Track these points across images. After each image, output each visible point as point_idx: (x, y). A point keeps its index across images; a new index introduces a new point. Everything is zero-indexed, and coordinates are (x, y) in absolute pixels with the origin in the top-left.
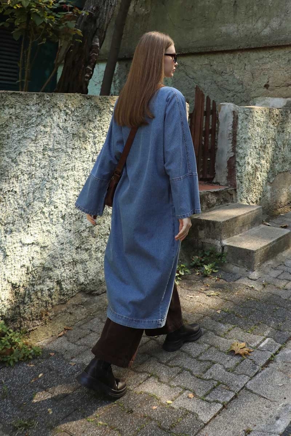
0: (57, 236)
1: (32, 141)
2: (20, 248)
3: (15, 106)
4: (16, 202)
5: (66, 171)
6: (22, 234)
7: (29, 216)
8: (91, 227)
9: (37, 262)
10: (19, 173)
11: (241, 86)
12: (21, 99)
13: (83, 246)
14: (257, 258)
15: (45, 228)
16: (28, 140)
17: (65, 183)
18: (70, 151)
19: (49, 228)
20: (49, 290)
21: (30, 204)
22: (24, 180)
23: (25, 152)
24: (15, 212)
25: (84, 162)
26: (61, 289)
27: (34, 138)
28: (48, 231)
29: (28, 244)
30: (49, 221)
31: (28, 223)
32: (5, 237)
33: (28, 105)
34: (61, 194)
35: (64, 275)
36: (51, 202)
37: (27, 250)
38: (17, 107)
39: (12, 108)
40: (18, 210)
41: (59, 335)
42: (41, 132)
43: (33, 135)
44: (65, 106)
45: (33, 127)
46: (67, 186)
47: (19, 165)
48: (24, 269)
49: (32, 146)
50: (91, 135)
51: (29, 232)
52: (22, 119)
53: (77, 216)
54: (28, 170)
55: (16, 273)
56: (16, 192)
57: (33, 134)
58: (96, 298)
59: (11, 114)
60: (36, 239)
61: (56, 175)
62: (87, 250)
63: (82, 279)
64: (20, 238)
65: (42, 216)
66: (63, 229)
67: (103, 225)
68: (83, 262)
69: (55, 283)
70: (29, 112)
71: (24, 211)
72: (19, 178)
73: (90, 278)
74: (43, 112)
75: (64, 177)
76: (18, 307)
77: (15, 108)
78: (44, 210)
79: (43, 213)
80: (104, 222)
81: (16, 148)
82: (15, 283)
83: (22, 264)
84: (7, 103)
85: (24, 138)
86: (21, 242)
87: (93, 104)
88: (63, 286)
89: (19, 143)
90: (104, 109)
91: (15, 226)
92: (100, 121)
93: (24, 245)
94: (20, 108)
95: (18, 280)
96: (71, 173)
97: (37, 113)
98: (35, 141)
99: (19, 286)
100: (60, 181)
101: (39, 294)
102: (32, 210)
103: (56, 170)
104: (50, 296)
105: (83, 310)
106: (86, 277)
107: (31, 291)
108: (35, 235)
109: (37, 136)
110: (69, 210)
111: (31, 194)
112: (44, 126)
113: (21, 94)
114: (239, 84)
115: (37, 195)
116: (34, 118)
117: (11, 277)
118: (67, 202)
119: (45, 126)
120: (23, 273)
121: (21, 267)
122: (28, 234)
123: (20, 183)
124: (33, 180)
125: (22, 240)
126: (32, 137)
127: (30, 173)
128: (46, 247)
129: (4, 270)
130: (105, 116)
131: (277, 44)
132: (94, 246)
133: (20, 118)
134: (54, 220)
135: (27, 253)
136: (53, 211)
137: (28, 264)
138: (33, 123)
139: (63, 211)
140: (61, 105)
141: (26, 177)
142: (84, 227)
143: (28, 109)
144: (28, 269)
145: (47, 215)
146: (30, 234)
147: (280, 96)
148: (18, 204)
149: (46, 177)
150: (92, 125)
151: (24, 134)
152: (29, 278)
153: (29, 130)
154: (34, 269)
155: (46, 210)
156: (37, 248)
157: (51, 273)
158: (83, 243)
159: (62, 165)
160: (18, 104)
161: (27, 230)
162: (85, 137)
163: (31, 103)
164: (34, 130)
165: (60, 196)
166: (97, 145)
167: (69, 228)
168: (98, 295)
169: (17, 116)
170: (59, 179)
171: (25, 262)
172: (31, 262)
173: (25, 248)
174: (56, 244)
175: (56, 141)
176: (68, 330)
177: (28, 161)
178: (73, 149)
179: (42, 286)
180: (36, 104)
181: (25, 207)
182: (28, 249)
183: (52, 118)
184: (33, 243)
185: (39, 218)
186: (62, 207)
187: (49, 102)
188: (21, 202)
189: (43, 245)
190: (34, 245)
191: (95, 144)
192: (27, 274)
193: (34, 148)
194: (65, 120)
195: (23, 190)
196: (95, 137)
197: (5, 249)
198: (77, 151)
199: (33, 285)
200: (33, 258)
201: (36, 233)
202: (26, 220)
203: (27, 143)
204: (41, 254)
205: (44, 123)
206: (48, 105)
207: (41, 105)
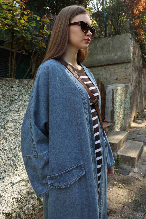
1: (16, 112)
2: (11, 187)
3: (2, 88)
4: (6, 156)
6: (12, 177)
7: (16, 164)
9: (24, 192)
10: (7, 135)
11: (106, 80)
12: (7, 83)
14: (136, 161)
16: (13, 112)
20: (33, 206)
21: (17, 155)
22: (12, 140)
23: (11, 121)
27: (17, 110)
29: (17, 182)
31: (16, 168)
33: (12, 87)
37: (17, 187)
40: (8, 162)
42: (23, 105)
48: (15, 200)
49: (16, 116)
51: (17, 174)
54: (14, 133)
55: (9, 205)
56: (5, 149)
57: (17, 107)
60: (22, 177)
64: (10, 180)
70: (13, 92)
71: (13, 161)
72: (8, 139)
74: (23, 92)
77: (2, 90)
82: (8, 212)
83: (13, 197)
85: (10, 110)
86: (11, 183)
89: (7, 114)
93: (14, 184)
94: (6, 89)
95: (10, 209)
97: (19, 93)
98: (18, 112)
99: (12, 213)
102: (18, 159)
104: (33, 209)
107: (20, 213)
108: (22, 175)
109: (19, 108)
112: (24, 101)
113: (7, 80)
114: (105, 79)
116: (17, 96)
117: (5, 209)
120: (14, 203)
121: (12, 199)
122: (16, 176)
123: (9, 142)
124: (18, 138)
125: (12, 181)
126: (16, 109)
127: (16, 134)
131: (121, 62)
133: (6, 96)
135: (16, 189)
138: (16, 100)
141: (13, 137)
143: (12, 90)
144: (17, 199)
147: (123, 83)
151: (10, 107)
152: (19, 205)
153: (13, 105)
154: (21, 198)
160: (4, 86)
161: (15, 173)
163: (14, 86)
164: (17, 105)
169: (4, 95)
171: (15, 195)
172: (19, 194)
173: (15, 186)
177: (14, 126)
180: (18, 86)
181: (13, 158)
182: (17, 185)
184: (20, 181)
187: (27, 85)
188: (10, 155)
189: (27, 180)
190: (21, 182)
192: (17, 202)
193: (18, 117)
195: (11, 147)
199: (22, 208)
200: (21, 190)
201: (22, 174)
202: (14, 167)
203: (12, 114)
204: (26, 185)
205: (24, 99)
206: (26, 87)
207: (21, 87)
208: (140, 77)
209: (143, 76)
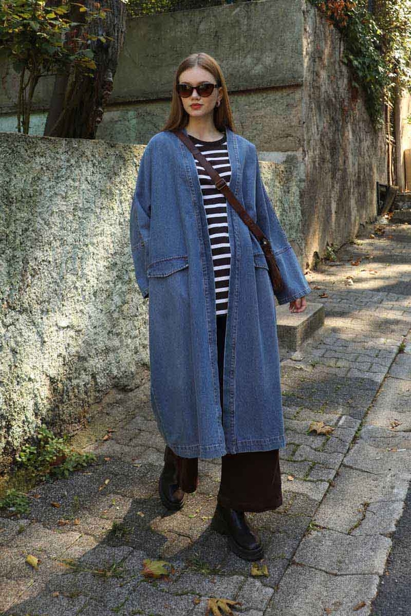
0: (90, 317)
2: (56, 333)
3: (45, 154)
4: (49, 275)
5: (95, 235)
6: (58, 315)
7: (63, 293)
8: (121, 306)
9: (73, 350)
10: (52, 238)
12: (51, 146)
13: (114, 330)
14: (299, 335)
15: (79, 307)
16: (59, 197)
17: (96, 252)
18: (98, 211)
19: (82, 308)
20: (85, 385)
21: (64, 278)
22: (57, 247)
23: (57, 212)
24: (49, 287)
25: (111, 225)
26: (96, 384)
27: (64, 194)
28: (81, 311)
29: (64, 328)
30: (81, 299)
31: (62, 301)
32: (42, 318)
33: (58, 153)
34: (92, 265)
35: (98, 366)
36: (83, 274)
37: (63, 335)
38: (48, 155)
39: (42, 156)
40: (52, 285)
41: (104, 439)
42: (72, 186)
43: (64, 191)
44: (93, 155)
45: (62, 181)
46: (97, 254)
47: (52, 228)
48: (61, 359)
49: (63, 205)
50: (117, 191)
51: (64, 312)
52: (52, 171)
53: (107, 293)
54: (60, 235)
55: (54, 364)
56: (49, 262)
57: (64, 189)
58: (130, 394)
59: (42, 165)
60: (70, 321)
61: (87, 241)
62: (118, 334)
63: (115, 373)
64: (55, 319)
65: (76, 293)
66: (95, 309)
67: (131, 304)
68: (115, 350)
69: (90, 377)
70: (58, 162)
71: (58, 286)
72: (52, 245)
73: (123, 369)
74: (73, 161)
75: (94, 244)
76: (57, 406)
77: (45, 157)
78: (77, 285)
79: (76, 288)
80: (132, 301)
81: (48, 207)
82: (53, 377)
83: (59, 352)
84: (38, 150)
85: (56, 194)
86: (57, 324)
87: (117, 152)
88: (98, 381)
89: (51, 200)
90: (129, 160)
91: (51, 305)
92: (124, 174)
93: (59, 328)
94: (51, 157)
95: (56, 372)
96: (100, 238)
97: (66, 164)
98: (64, 198)
99: (57, 380)
100: (91, 249)
101: (76, 390)
102: (66, 284)
103: (86, 235)
104: (86, 393)
105: (120, 409)
106: (119, 368)
107: (68, 386)
108: (71, 317)
109: (67, 192)
110: (100, 285)
111: (63, 265)
113: (51, 140)
115: (70, 266)
116: (64, 170)
117: (49, 368)
118: (98, 274)
119: (73, 180)
120: (60, 364)
121: (58, 356)
122: (63, 315)
123: (53, 250)
124: (65, 246)
125: (58, 322)
126: (62, 193)
127: (62, 239)
128: (80, 331)
129: (42, 360)
130: (130, 168)
132: (125, 331)
133: (51, 169)
134: (87, 297)
135: (62, 339)
136: (85, 286)
137: (64, 353)
138: (62, 176)
139: (95, 285)
140: (88, 153)
141: (58, 243)
142: (114, 306)
143: (57, 158)
144: (64, 358)
145: (80, 290)
146: (64, 316)
147: (278, 150)
148: (52, 278)
149: (77, 243)
150: (118, 180)
151: (56, 189)
152: (66, 370)
153: (59, 185)
154: (70, 359)
155: (78, 284)
156: (72, 333)
157: (86, 364)
158: (114, 326)
159: (92, 228)
160: (48, 151)
161: (61, 310)
162: (112, 194)
163: (61, 151)
164: (64, 185)
165: (91, 267)
166: (123, 204)
167: (100, 307)
168: (131, 390)
169: (48, 167)
170: (90, 246)
171: (62, 350)
172: (67, 350)
173: (61, 332)
174: (89, 327)
175: (86, 199)
176: (112, 432)
177: (60, 223)
178: (101, 208)
179: (78, 381)
180: (65, 152)
181: (59, 281)
182: (64, 333)
183: (81, 170)
184: (68, 327)
185: (73, 295)
186: (93, 281)
187: (77, 150)
188: (54, 275)
189: (78, 329)
190: (69, 329)
191: (121, 202)
192: (64, 365)
193: (65, 207)
194: (93, 172)
195: (56, 260)
196: (121, 195)
197: (43, 334)
198: (105, 211)
199: (70, 379)
200: (68, 344)
201: (70, 314)
202: (61, 297)
203: (58, 200)
204: (76, 339)
205: (73, 176)
206: (76, 154)
207: (69, 153)
208: (337, 130)
209: (349, 127)
